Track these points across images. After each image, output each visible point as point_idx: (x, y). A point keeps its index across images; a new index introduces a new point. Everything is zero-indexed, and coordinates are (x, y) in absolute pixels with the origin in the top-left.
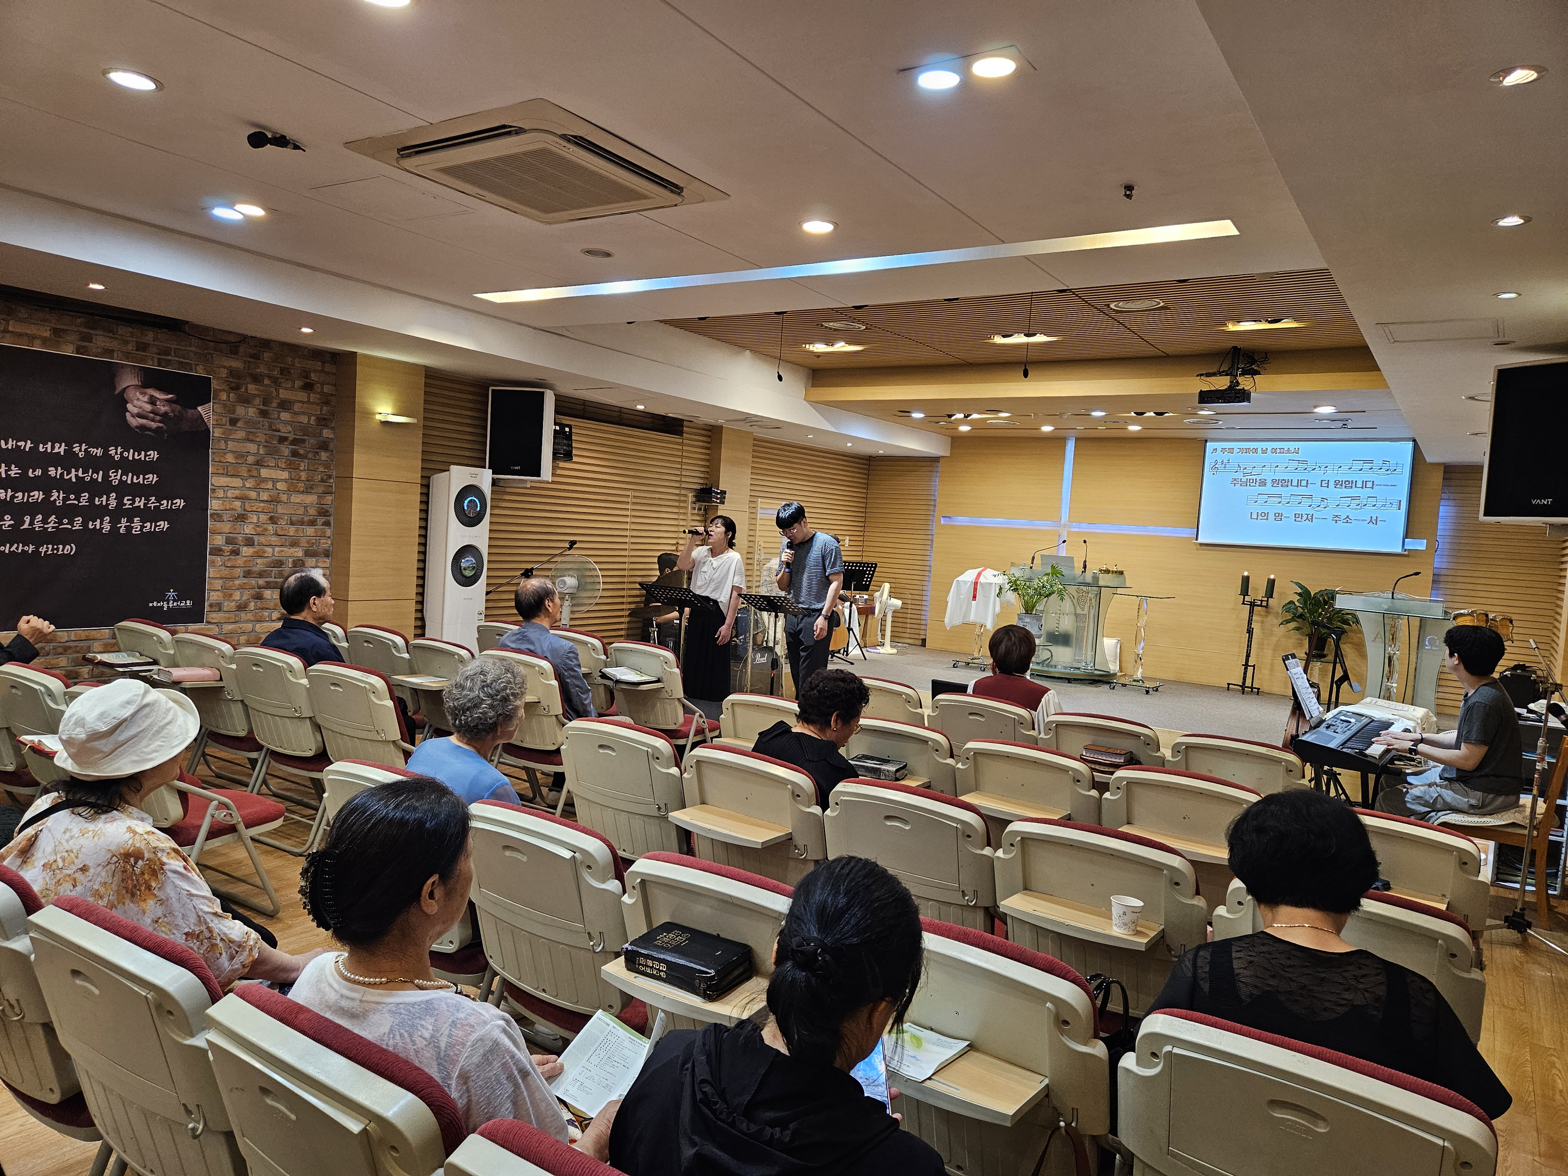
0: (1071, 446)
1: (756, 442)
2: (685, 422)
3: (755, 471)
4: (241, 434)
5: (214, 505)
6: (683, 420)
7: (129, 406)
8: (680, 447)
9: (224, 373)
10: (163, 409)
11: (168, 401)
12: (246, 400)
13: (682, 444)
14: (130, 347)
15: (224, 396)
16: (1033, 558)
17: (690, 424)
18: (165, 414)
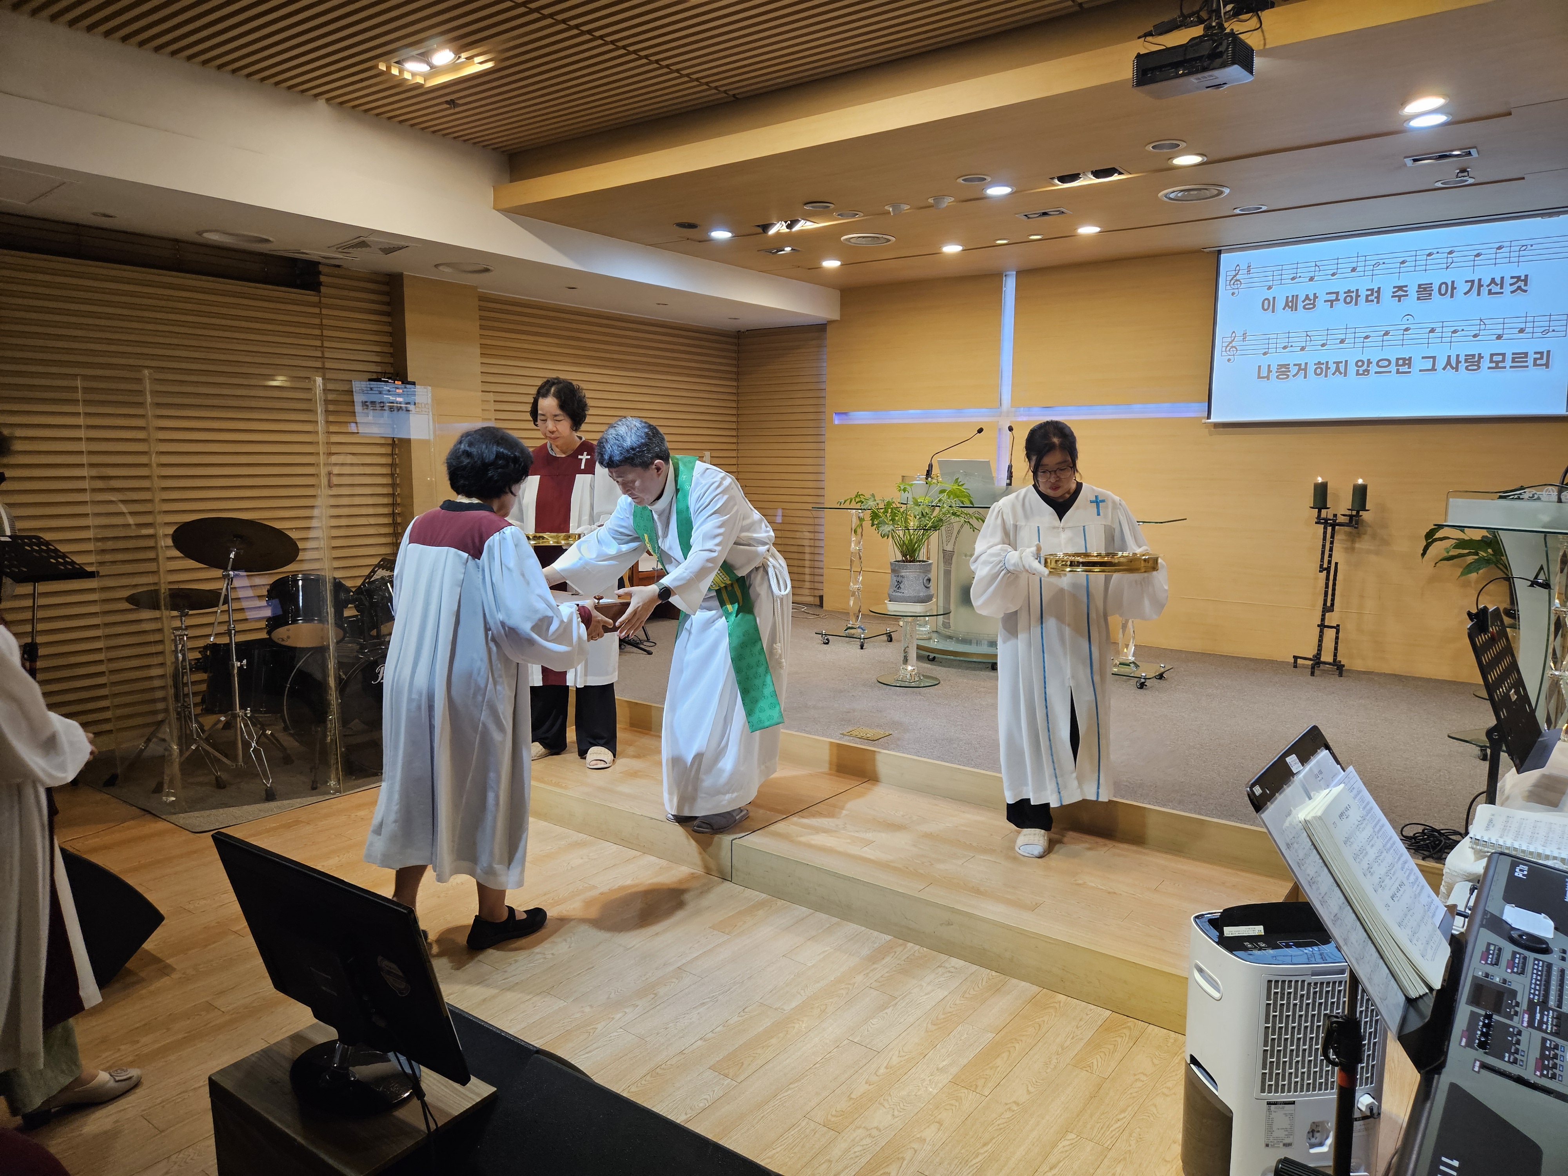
0: (1010, 285)
1: (482, 303)
2: (321, 268)
3: (486, 351)
6: (319, 263)
8: (317, 310)
13: (318, 305)
16: (931, 466)
17: (336, 271)
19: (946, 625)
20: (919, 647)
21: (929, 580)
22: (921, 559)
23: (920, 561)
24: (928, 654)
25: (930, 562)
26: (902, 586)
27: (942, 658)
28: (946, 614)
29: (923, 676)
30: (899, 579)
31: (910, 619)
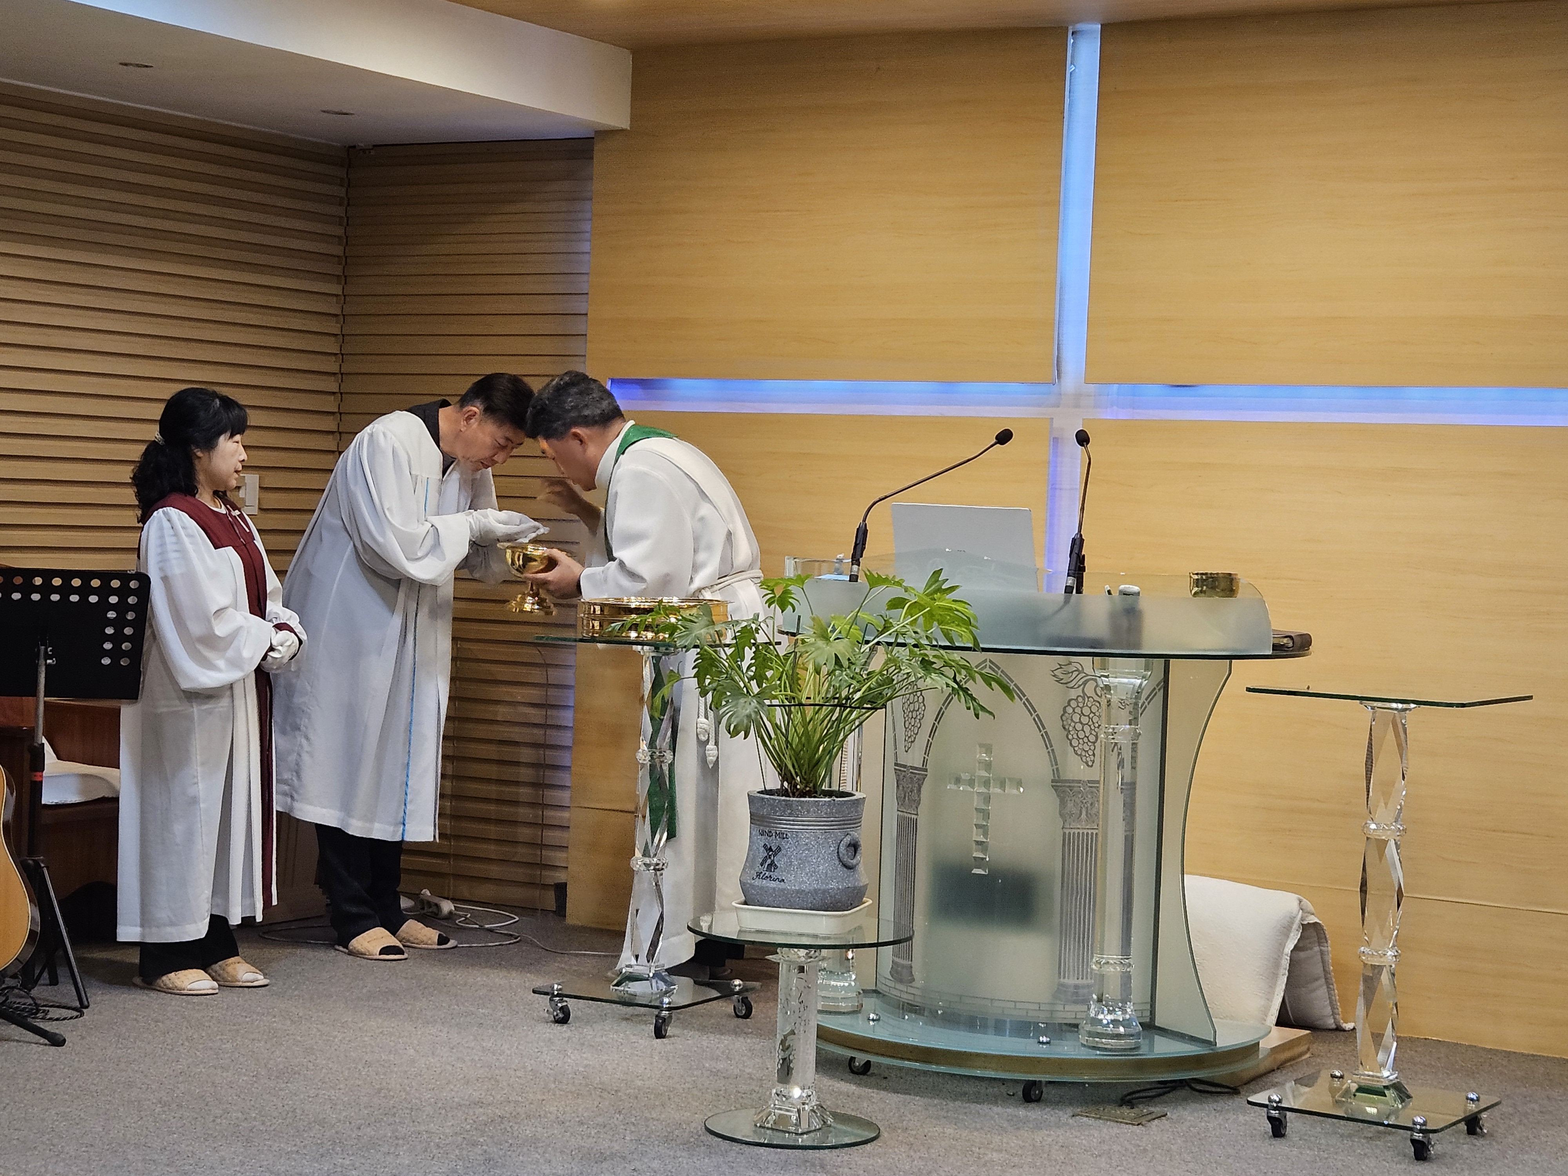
16: (862, 534)
19: (901, 974)
20: (823, 1034)
21: (854, 847)
22: (835, 787)
23: (830, 794)
24: (850, 1053)
25: (858, 795)
26: (780, 861)
27: (889, 1067)
28: (901, 941)
29: (835, 1115)
30: (774, 843)
31: (802, 952)
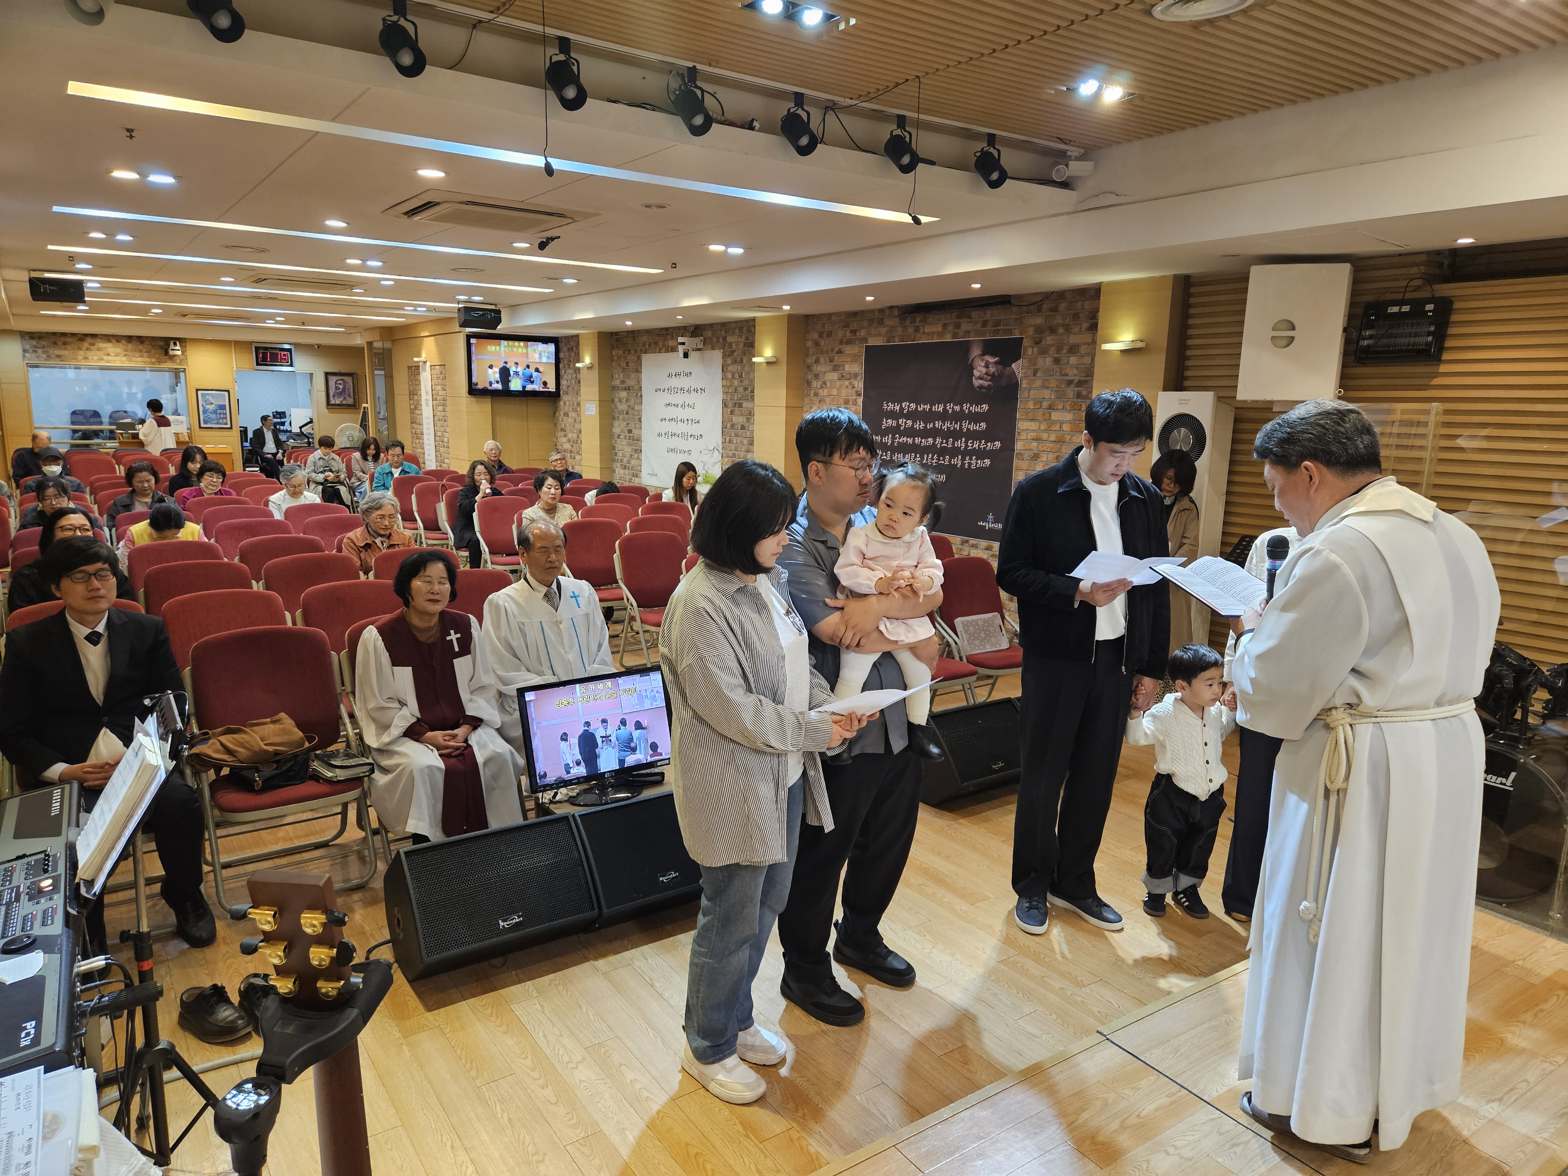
4: (1039, 383)
5: (1019, 446)
7: (975, 372)
9: (1031, 331)
10: (992, 369)
11: (996, 363)
12: (1044, 352)
14: (979, 326)
15: (1030, 351)
18: (993, 375)
